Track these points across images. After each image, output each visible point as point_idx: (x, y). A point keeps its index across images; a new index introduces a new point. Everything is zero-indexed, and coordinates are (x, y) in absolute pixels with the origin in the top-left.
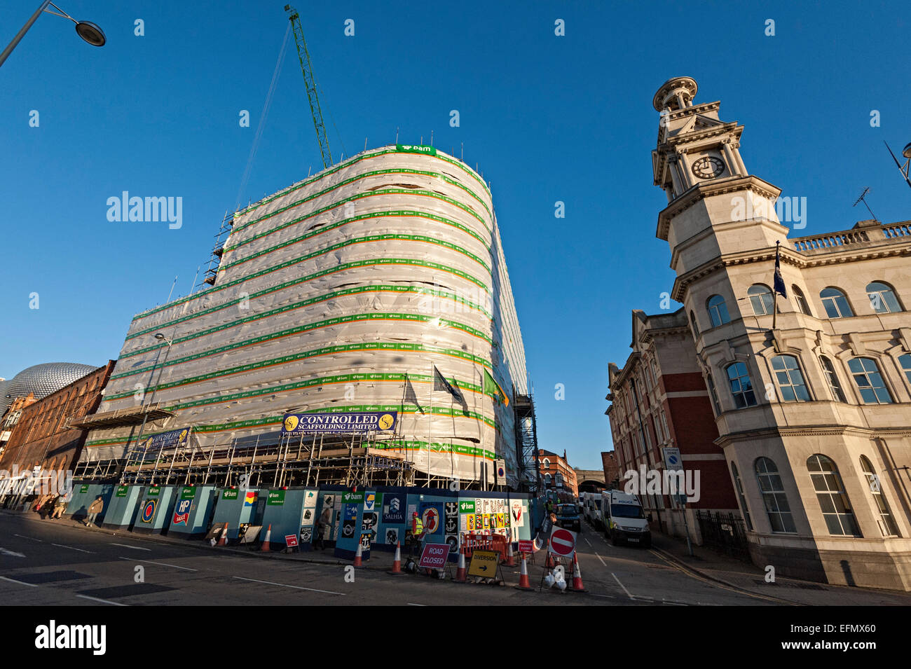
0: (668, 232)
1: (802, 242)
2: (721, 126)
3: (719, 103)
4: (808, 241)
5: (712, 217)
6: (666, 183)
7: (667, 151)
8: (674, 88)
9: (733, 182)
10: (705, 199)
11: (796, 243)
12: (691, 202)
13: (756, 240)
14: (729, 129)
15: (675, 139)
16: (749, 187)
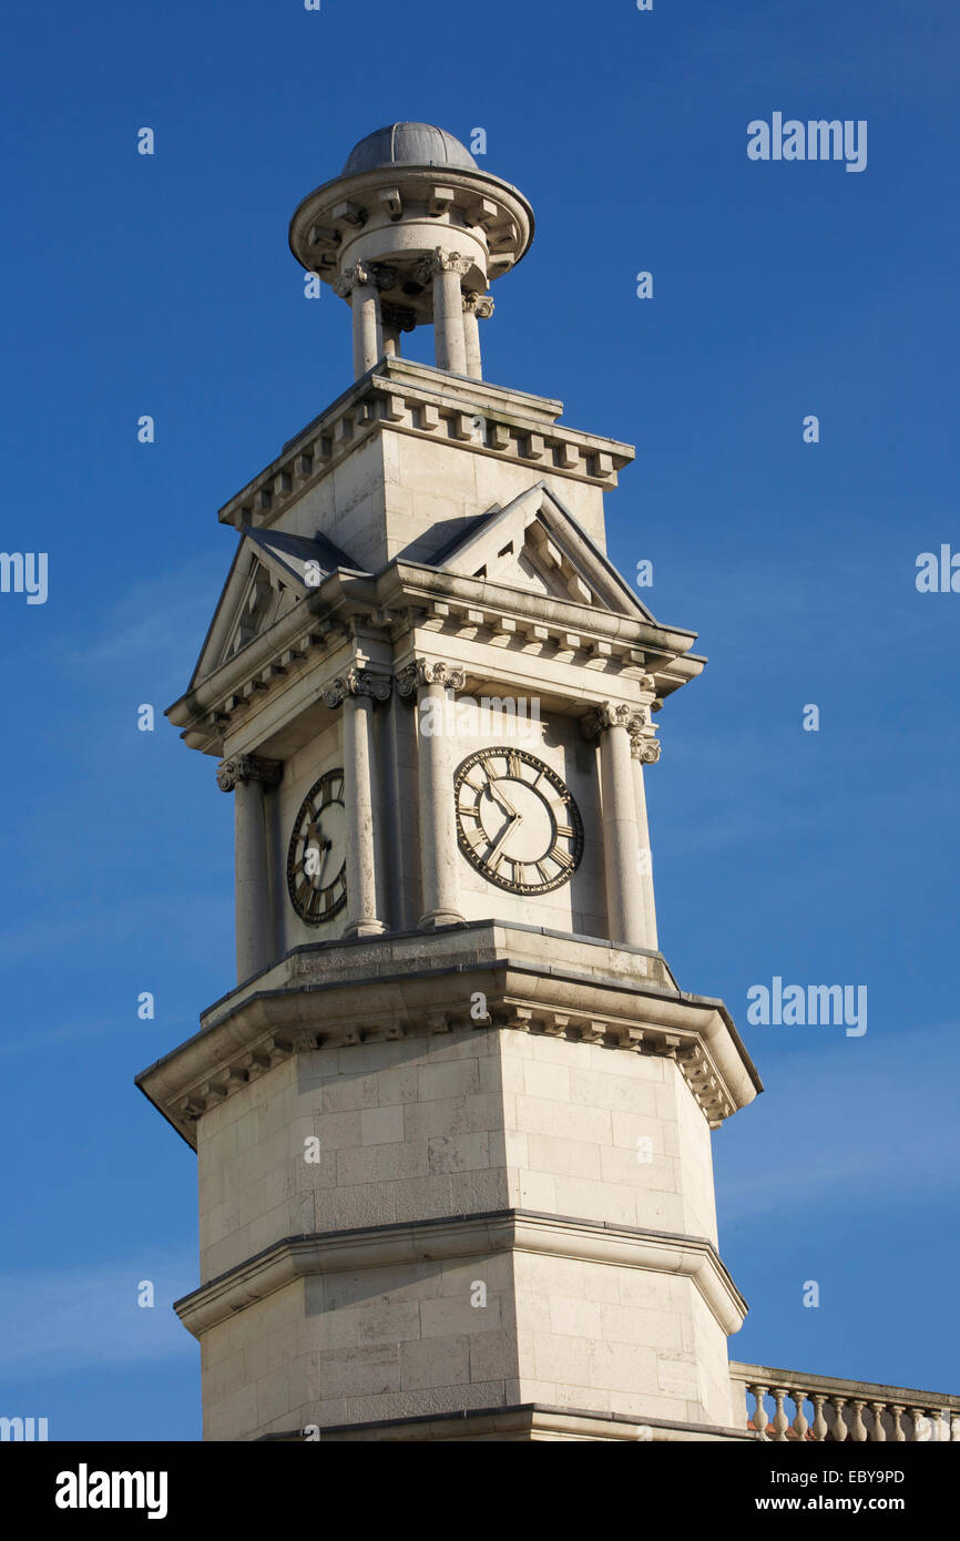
0: (222, 1091)
1: (772, 1391)
2: (631, 628)
3: (628, 460)
4: (792, 1393)
5: (516, 1152)
6: (252, 759)
7: (364, 620)
8: (434, 208)
9: (645, 1004)
10: (505, 1034)
11: (752, 1388)
12: (439, 1023)
13: (661, 1357)
14: (651, 654)
15: (431, 589)
16: (685, 1051)
